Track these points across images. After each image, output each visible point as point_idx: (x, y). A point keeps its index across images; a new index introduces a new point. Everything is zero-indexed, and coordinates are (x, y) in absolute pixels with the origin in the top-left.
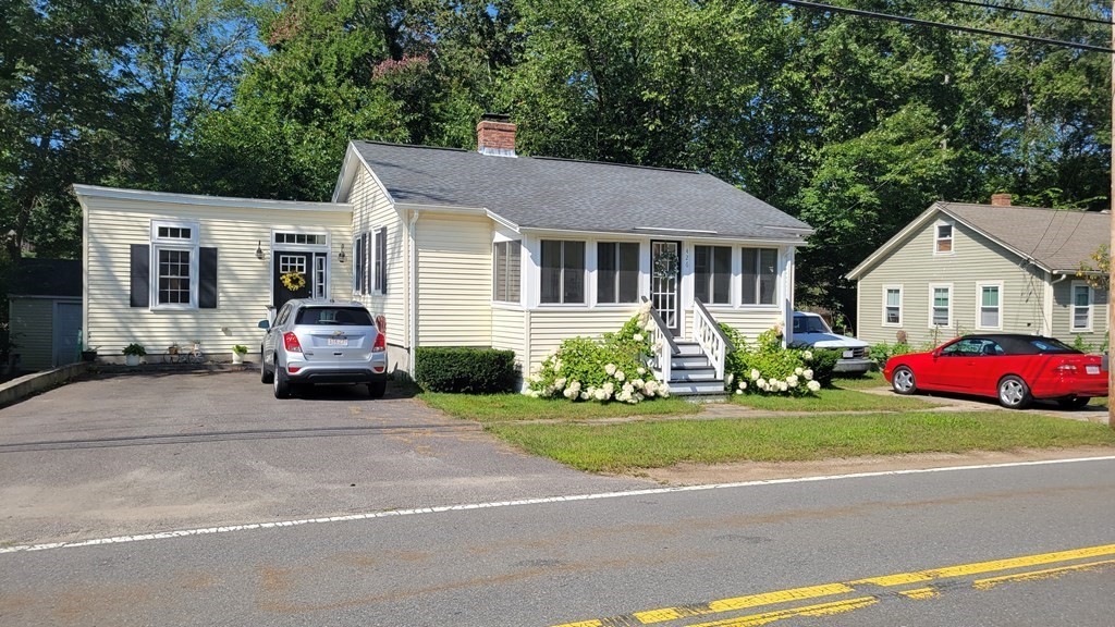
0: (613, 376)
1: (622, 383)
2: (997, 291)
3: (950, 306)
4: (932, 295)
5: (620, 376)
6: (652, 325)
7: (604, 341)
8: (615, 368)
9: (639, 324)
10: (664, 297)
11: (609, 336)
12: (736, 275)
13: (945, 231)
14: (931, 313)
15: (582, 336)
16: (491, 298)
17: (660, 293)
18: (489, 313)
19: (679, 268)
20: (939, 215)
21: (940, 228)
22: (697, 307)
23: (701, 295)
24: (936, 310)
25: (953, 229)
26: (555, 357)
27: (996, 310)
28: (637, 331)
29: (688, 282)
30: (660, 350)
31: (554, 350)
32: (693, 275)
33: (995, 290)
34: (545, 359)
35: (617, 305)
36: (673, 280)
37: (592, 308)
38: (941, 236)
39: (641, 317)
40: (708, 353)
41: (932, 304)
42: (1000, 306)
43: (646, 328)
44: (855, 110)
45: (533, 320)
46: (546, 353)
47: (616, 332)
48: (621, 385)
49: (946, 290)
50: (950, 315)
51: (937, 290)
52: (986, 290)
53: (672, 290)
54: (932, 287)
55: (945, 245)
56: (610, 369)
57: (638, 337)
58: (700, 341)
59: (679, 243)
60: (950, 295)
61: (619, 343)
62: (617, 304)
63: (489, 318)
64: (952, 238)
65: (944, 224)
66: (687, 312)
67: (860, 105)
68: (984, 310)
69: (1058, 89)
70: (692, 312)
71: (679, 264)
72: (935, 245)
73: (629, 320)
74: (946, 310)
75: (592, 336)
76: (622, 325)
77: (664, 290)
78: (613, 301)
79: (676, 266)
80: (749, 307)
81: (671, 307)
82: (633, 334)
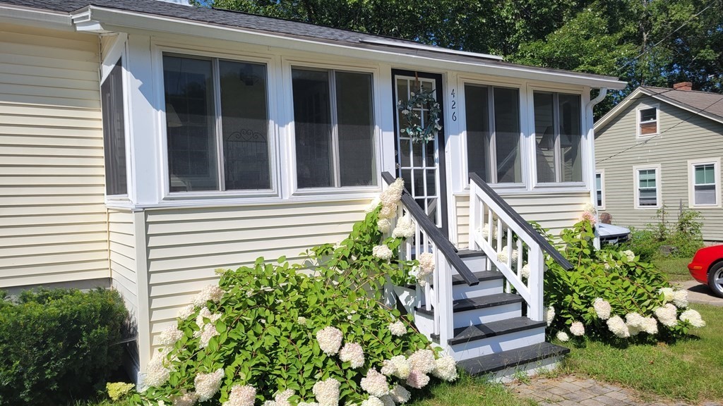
0: (336, 358)
1: (360, 374)
2: (713, 168)
3: (658, 186)
4: (637, 178)
5: (353, 355)
6: (407, 225)
7: (315, 262)
8: (339, 338)
9: (382, 224)
10: (418, 174)
11: (325, 252)
12: (527, 135)
13: (649, 115)
14: (637, 195)
15: (268, 256)
16: (104, 190)
17: (412, 167)
18: (104, 218)
19: (442, 123)
20: (642, 98)
21: (643, 112)
22: (475, 189)
23: (477, 168)
24: (642, 191)
25: (658, 111)
26: (204, 312)
27: (713, 188)
28: (377, 238)
29: (457, 146)
30: (429, 277)
31: (207, 290)
32: (463, 136)
33: (711, 167)
34: (185, 312)
35: (336, 192)
36: (431, 143)
37: (287, 197)
38: (643, 119)
39: (385, 211)
40: (505, 268)
41: (637, 186)
42: (717, 183)
43: (397, 232)
44: (541, 15)
45: (152, 229)
46: (188, 299)
47: (338, 242)
48: (357, 379)
49: (653, 171)
50: (659, 195)
51: (642, 172)
52: (699, 168)
53: (431, 162)
54: (636, 170)
55: (648, 128)
56: (327, 339)
57: (381, 251)
58: (487, 247)
59: (439, 78)
60: (658, 176)
61: (344, 264)
62: (336, 189)
63: (104, 227)
64: (658, 120)
65: (647, 107)
66: (458, 198)
67: (545, 10)
68: (697, 188)
69: (673, 16)
70: (467, 198)
71: (441, 115)
72: (638, 129)
73: (362, 217)
74: (654, 191)
75: (289, 254)
76: (350, 228)
77: (418, 162)
78: (329, 183)
79: (435, 119)
80: (548, 188)
81: (432, 191)
82: (371, 244)
